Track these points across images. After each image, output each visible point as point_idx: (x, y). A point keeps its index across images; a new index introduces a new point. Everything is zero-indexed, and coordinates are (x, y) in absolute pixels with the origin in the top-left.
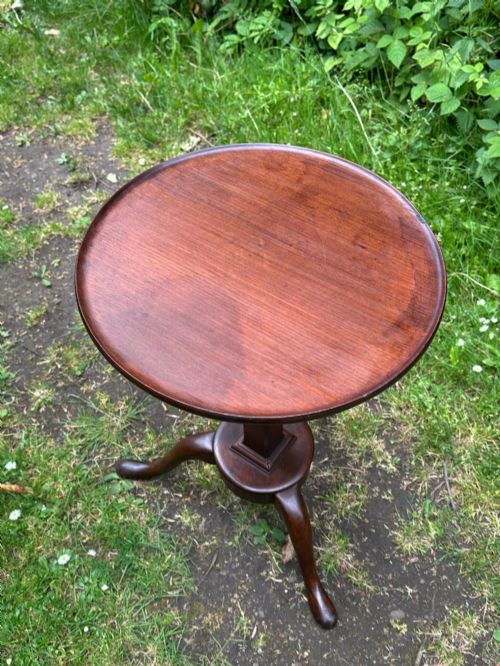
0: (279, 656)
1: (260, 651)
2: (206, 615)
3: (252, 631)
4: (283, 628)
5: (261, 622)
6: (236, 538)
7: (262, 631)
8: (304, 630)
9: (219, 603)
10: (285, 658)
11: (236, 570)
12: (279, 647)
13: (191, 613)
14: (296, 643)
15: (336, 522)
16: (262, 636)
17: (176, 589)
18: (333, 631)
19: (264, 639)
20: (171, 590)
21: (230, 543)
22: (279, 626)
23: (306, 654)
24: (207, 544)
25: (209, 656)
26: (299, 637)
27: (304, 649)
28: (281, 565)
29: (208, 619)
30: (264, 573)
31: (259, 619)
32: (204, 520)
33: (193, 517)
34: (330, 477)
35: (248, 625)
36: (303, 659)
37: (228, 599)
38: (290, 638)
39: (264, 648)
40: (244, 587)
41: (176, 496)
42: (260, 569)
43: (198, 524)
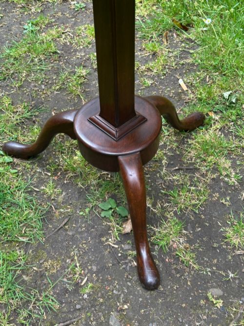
0: (102, 304)
1: (86, 296)
2: (46, 261)
3: (82, 280)
4: (110, 283)
5: (92, 275)
6: (87, 210)
7: (92, 281)
8: (128, 287)
9: (61, 254)
10: (106, 306)
11: (81, 233)
12: (102, 296)
13: (35, 257)
14: (118, 297)
15: (175, 213)
16: (90, 285)
17: (27, 236)
18: (154, 293)
19: (92, 288)
20: (21, 236)
21: (81, 213)
22: (107, 280)
23: (126, 307)
24: (62, 210)
25: (40, 292)
26: (123, 292)
27: (125, 302)
28: (120, 235)
29: (47, 264)
30: (104, 239)
31: (91, 271)
32: (64, 193)
33: (56, 190)
34: (178, 181)
35: (80, 274)
36: (122, 310)
37: (68, 252)
38: (114, 292)
39: (89, 295)
40: (85, 246)
41: (46, 174)
42: (102, 235)
43: (58, 195)
